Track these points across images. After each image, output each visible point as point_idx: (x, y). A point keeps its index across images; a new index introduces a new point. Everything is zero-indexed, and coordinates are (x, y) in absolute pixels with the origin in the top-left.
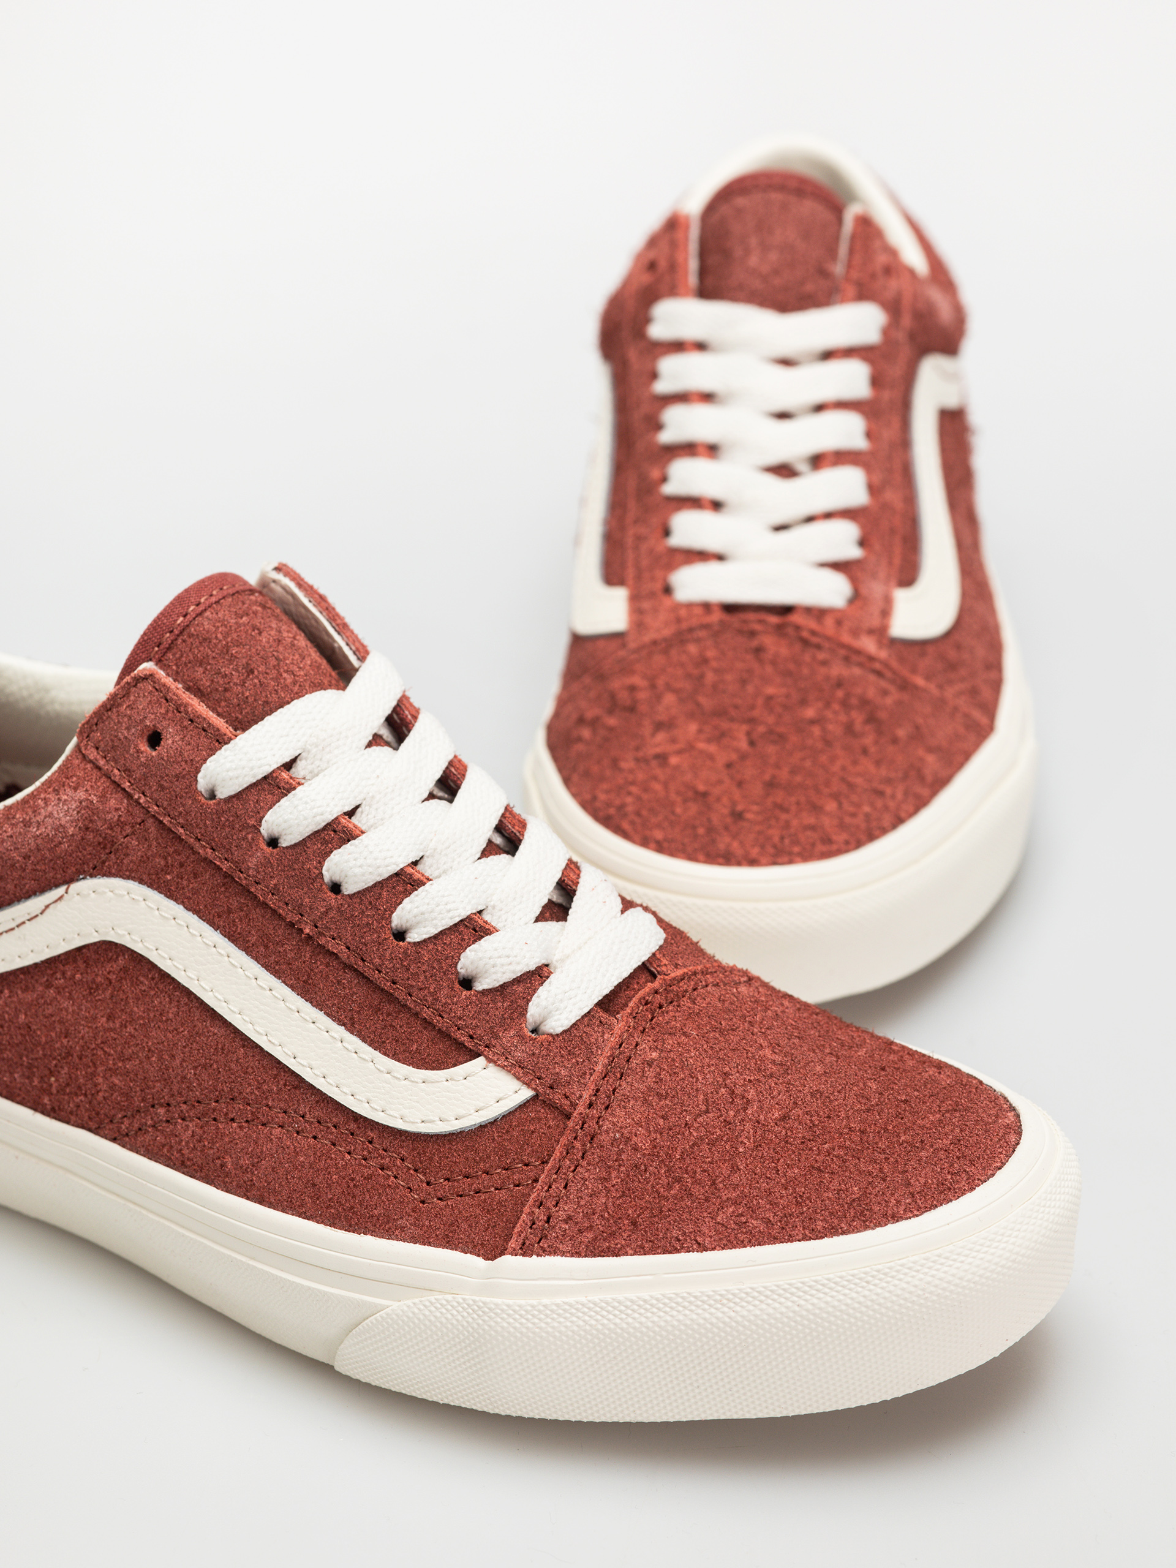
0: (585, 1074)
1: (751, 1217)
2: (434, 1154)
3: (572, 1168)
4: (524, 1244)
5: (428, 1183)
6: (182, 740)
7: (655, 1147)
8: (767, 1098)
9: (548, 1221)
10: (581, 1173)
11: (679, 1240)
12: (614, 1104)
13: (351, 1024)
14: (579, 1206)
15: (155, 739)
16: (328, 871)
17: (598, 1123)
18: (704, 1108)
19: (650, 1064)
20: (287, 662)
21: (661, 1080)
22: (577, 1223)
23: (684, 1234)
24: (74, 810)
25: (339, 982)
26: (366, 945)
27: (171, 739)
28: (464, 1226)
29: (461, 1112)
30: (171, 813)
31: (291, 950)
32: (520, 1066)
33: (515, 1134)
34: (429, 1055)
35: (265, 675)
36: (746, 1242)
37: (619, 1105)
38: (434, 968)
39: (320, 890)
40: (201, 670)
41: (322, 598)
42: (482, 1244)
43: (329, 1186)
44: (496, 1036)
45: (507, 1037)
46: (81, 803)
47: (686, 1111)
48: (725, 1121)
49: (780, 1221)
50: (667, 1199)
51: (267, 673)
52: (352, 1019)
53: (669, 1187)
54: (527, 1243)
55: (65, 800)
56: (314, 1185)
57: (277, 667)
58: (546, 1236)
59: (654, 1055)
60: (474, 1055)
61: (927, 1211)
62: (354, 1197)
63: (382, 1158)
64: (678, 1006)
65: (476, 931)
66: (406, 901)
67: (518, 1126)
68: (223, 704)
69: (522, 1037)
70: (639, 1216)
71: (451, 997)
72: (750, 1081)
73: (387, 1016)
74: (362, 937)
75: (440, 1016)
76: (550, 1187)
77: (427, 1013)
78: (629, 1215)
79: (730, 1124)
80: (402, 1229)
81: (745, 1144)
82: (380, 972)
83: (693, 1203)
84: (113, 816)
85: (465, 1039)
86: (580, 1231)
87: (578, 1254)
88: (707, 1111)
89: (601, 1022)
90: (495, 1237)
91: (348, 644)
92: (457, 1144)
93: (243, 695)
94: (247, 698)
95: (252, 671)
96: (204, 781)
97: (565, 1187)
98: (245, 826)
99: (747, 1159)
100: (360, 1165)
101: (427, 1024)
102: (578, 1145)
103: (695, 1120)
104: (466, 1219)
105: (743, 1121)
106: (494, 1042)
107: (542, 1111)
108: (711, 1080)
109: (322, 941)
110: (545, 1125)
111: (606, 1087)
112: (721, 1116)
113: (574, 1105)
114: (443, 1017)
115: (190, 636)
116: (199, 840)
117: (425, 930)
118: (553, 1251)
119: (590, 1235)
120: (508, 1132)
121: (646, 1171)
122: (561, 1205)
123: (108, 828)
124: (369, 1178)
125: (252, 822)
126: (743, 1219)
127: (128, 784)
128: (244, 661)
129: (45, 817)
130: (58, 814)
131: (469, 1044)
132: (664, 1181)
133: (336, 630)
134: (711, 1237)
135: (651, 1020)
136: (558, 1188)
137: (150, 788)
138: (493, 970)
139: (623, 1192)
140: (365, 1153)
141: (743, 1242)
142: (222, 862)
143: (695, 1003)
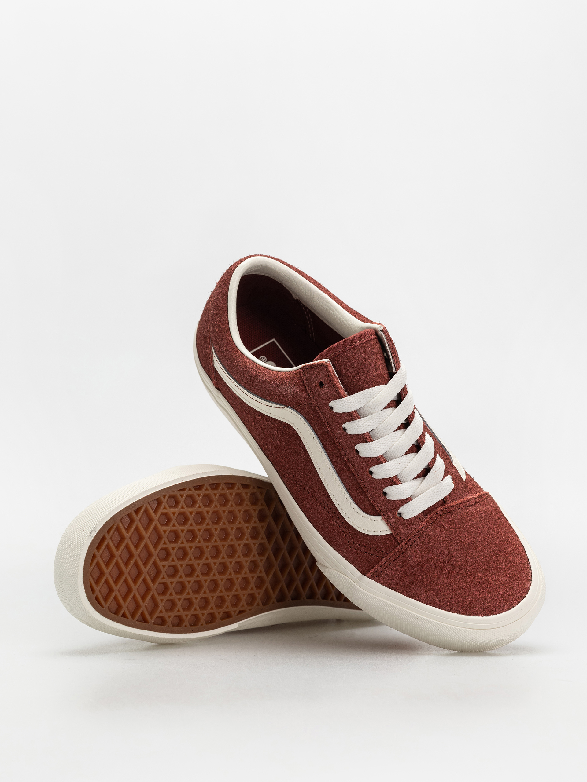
0: (408, 533)
1: (437, 597)
2: (358, 536)
3: (394, 559)
4: (372, 575)
5: (354, 543)
6: (329, 390)
7: (419, 562)
8: (459, 557)
9: (381, 572)
10: (396, 562)
11: (414, 594)
12: (413, 545)
13: (349, 490)
14: (391, 572)
15: (321, 384)
16: (356, 447)
17: (406, 549)
18: (439, 554)
19: (429, 535)
20: (371, 373)
21: (430, 542)
22: (389, 577)
23: (416, 593)
24: (292, 391)
25: (349, 477)
26: (360, 472)
27: (326, 388)
28: (359, 560)
29: (369, 530)
30: (319, 407)
31: (340, 461)
32: (390, 525)
33: (382, 542)
34: (367, 508)
35: (362, 376)
36: (432, 604)
37: (414, 546)
38: (377, 487)
39: (353, 450)
40: (344, 367)
41: (393, 344)
42: (361, 568)
43: (327, 528)
44: (387, 513)
45: (390, 515)
46: (295, 390)
47: (433, 554)
48: (443, 561)
49: (444, 602)
50: (416, 580)
51: (363, 376)
52: (349, 488)
53: (418, 577)
54: (373, 576)
55: (291, 387)
56: (323, 525)
57: (367, 375)
58: (379, 576)
59: (431, 533)
60: (379, 515)
61: (485, 616)
62: (333, 535)
63: (344, 529)
64: (446, 516)
65: (393, 482)
66: (376, 466)
67: (384, 540)
68: (346, 380)
69: (394, 516)
70: (406, 582)
71: (379, 497)
72: (456, 549)
73: (359, 492)
74: (360, 469)
75: (374, 500)
76: (385, 562)
77: (370, 498)
78: (404, 581)
79: (444, 562)
80: (342, 551)
81: (446, 570)
82: (361, 481)
83: (423, 585)
84: (303, 398)
85: (378, 510)
86: (389, 580)
87: (385, 586)
88: (439, 556)
89: (420, 518)
90: (365, 568)
91: (394, 363)
92: (365, 537)
93: (353, 380)
94: (354, 382)
95: (358, 374)
96: (331, 404)
97: (390, 564)
98: (338, 422)
99: (444, 576)
100: (337, 527)
101: (369, 500)
102: (398, 554)
103: (435, 557)
104: (360, 559)
105: (448, 562)
106: (386, 515)
107: (392, 538)
108: (445, 546)
109: (348, 464)
110: (392, 543)
111: (413, 539)
112: (443, 558)
113: (402, 541)
114: (374, 501)
115: (344, 355)
116: (324, 418)
117: (378, 477)
118: (379, 582)
119: (391, 582)
120: (380, 540)
121: (414, 569)
122: (386, 569)
123: (300, 401)
124: (339, 532)
125: (341, 422)
126: (434, 597)
127: (310, 392)
128: (357, 369)
129: (284, 388)
130: (288, 389)
131: (379, 511)
132: (418, 574)
133: (392, 358)
134: (423, 598)
135: (436, 520)
136: (387, 564)
137: (316, 397)
138: (393, 496)
139: (405, 573)
140: (340, 525)
141: (431, 604)
142: (328, 427)
143: (452, 516)
